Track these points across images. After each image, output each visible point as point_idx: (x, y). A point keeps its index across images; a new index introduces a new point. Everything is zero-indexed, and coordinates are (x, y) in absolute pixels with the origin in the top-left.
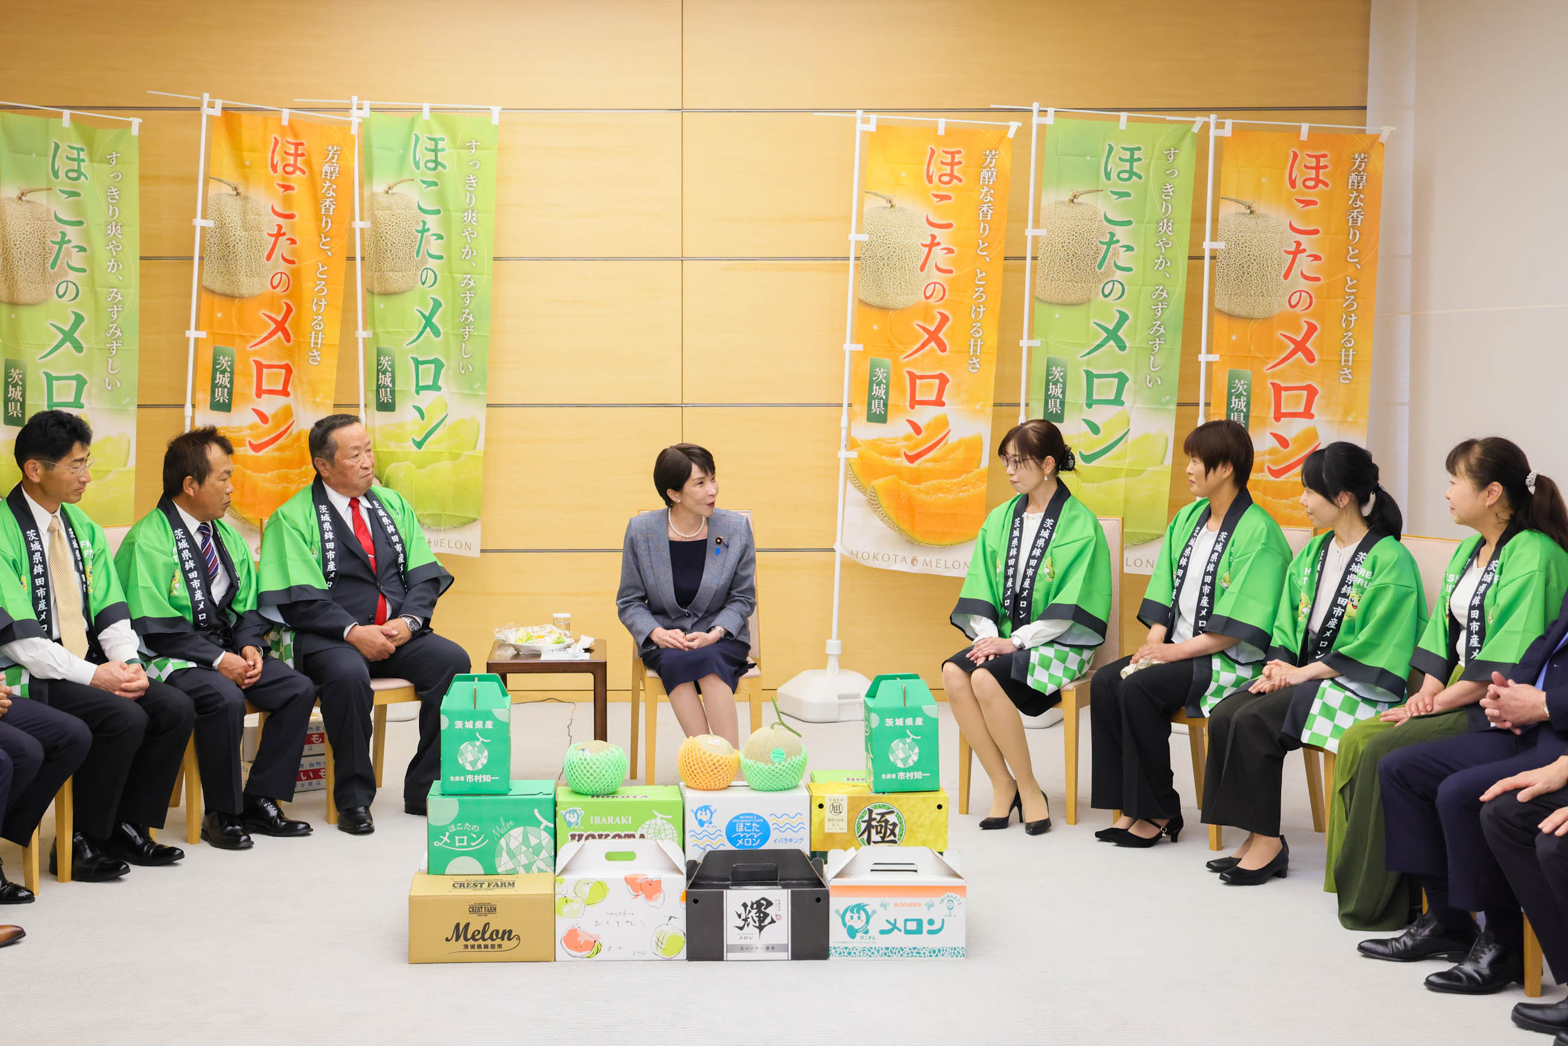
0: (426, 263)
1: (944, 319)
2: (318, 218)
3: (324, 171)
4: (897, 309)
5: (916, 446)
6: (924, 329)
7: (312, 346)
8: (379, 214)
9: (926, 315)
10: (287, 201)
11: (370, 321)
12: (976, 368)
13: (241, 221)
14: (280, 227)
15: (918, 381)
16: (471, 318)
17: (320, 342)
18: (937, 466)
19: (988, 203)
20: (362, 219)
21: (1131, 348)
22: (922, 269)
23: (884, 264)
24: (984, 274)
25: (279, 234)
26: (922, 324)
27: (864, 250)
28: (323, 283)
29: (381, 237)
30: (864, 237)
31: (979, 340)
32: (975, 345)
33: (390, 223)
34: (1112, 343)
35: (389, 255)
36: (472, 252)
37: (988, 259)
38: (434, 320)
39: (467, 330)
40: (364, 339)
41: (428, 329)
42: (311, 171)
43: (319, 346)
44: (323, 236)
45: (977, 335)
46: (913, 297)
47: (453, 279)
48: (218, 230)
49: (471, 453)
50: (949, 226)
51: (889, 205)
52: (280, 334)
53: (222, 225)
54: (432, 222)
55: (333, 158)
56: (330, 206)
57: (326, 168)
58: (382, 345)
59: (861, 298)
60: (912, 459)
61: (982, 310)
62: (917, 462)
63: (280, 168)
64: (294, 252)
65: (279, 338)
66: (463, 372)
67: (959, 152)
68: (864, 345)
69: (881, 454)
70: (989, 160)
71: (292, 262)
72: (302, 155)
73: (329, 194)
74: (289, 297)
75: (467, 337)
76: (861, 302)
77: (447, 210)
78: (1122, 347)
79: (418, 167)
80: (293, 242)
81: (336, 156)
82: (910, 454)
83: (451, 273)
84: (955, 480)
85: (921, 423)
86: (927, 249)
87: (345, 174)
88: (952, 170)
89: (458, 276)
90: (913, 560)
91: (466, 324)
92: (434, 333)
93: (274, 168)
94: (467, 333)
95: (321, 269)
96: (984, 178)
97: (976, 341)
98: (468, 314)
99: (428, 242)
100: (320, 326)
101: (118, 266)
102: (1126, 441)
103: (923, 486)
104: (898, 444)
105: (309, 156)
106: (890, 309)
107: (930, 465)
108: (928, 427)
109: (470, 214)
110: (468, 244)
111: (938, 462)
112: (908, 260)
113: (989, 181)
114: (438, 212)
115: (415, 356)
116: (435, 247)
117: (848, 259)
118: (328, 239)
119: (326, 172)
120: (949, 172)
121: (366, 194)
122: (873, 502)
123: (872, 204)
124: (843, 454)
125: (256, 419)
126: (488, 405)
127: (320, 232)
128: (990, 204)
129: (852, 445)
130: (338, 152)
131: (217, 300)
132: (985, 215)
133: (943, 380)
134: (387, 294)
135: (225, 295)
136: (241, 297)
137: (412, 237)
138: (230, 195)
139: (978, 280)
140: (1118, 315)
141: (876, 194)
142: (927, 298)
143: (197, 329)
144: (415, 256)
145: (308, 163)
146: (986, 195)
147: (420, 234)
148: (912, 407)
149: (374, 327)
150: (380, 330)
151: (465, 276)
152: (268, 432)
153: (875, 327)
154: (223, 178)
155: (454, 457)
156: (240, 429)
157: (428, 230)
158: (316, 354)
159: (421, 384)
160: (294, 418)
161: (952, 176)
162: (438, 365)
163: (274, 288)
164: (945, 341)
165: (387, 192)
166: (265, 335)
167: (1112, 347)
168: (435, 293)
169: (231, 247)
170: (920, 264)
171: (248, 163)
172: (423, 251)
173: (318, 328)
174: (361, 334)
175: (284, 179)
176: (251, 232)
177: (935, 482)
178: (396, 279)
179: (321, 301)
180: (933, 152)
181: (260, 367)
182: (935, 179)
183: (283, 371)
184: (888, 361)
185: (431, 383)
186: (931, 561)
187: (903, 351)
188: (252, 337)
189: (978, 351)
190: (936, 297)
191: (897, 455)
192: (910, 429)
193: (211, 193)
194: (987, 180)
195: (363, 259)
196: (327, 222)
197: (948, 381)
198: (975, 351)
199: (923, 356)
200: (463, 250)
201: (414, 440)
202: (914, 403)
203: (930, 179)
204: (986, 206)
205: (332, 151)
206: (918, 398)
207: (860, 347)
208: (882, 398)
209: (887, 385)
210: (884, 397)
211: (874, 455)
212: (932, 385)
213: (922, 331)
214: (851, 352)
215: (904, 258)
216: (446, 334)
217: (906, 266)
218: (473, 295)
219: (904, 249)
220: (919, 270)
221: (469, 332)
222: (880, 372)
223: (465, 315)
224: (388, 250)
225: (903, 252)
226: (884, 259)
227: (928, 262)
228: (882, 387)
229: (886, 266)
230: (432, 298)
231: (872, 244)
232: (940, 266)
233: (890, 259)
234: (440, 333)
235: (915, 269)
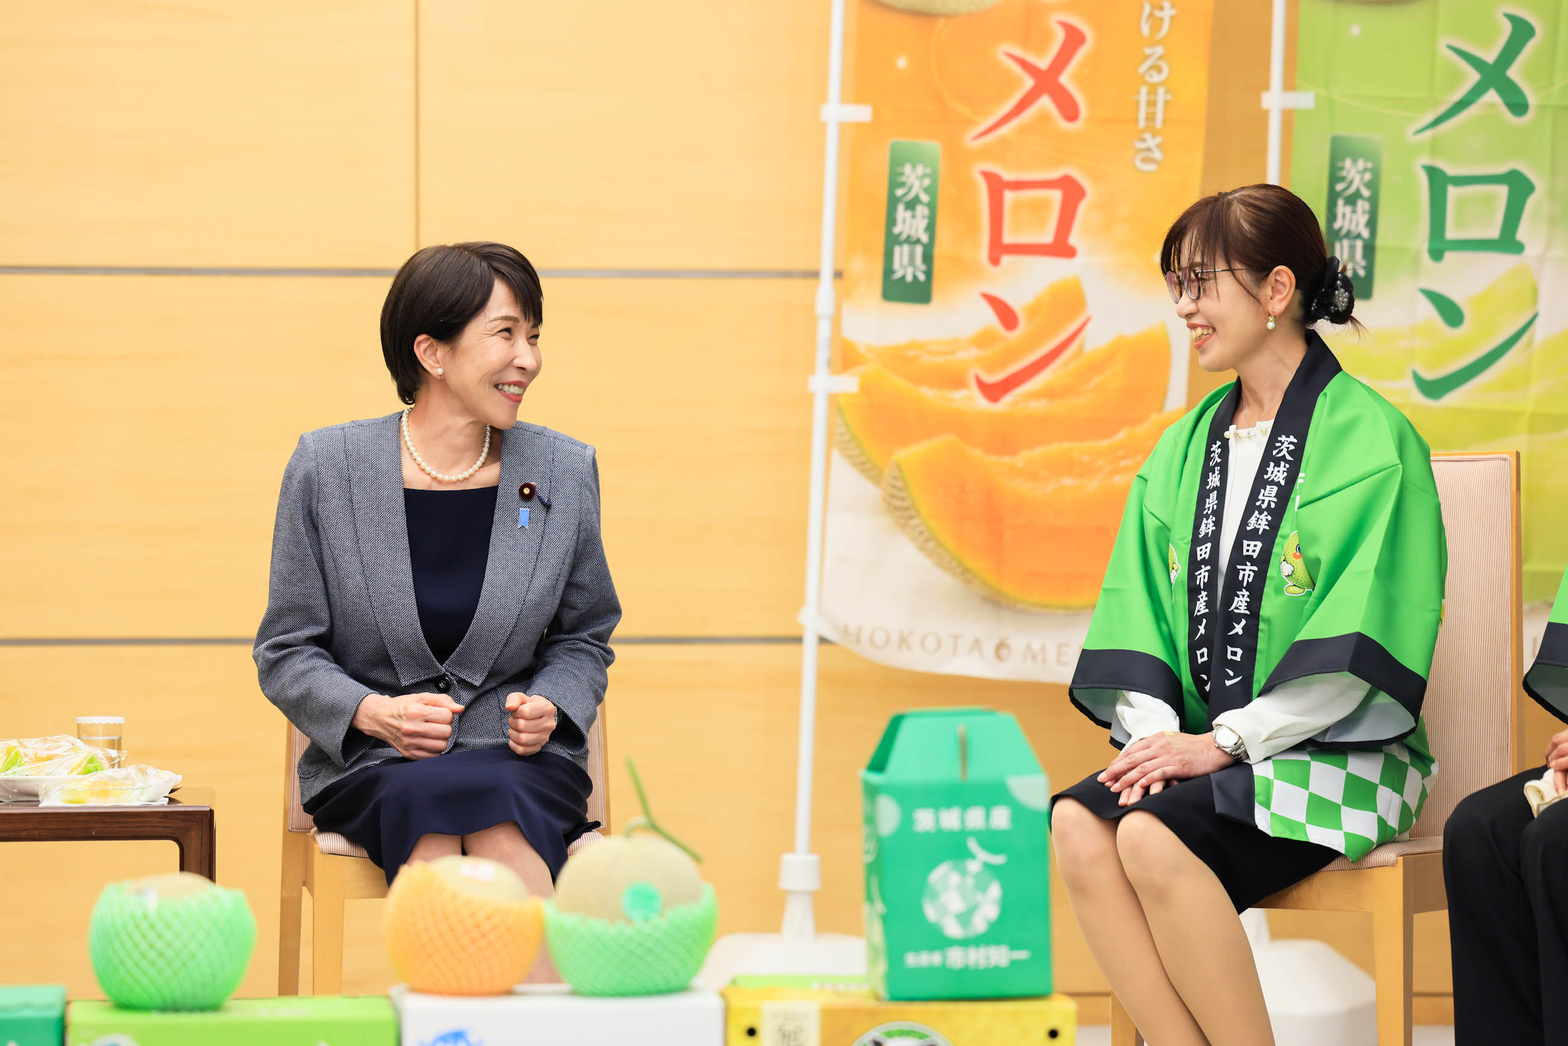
1: (1074, 39)
4: (955, 15)
5: (1007, 357)
6: (1024, 64)
9: (1028, 25)
12: (1152, 161)
15: (1009, 196)
18: (1057, 408)
21: (1542, 108)
26: (1019, 52)
31: (1161, 90)
32: (1151, 104)
34: (1492, 97)
45: (1157, 78)
60: (993, 392)
62: (1008, 399)
68: (874, 109)
69: (919, 381)
76: (866, 1)
78: (1518, 106)
82: (990, 379)
84: (1103, 444)
85: (1017, 300)
90: (1001, 646)
97: (1153, 89)
102: (1530, 343)
103: (1022, 459)
104: (960, 355)
106: (938, 16)
107: (1040, 406)
108: (1033, 311)
111: (1058, 398)
122: (898, 503)
124: (822, 382)
129: (845, 359)
133: (1072, 192)
140: (1507, 28)
148: (995, 261)
153: (902, 63)
164: (1075, 93)
167: (1492, 105)
177: (1053, 449)
184: (933, 147)
186: (1043, 649)
187: (972, 123)
189: (1159, 117)
191: (957, 382)
192: (989, 318)
197: (1082, 194)
198: (1150, 118)
199: (1022, 130)
202: (998, 250)
206: (1008, 238)
207: (863, 113)
208: (918, 241)
209: (932, 206)
210: (925, 238)
211: (901, 384)
212: (1044, 205)
213: (1017, 69)
214: (843, 127)
222: (913, 176)
228: (919, 214)
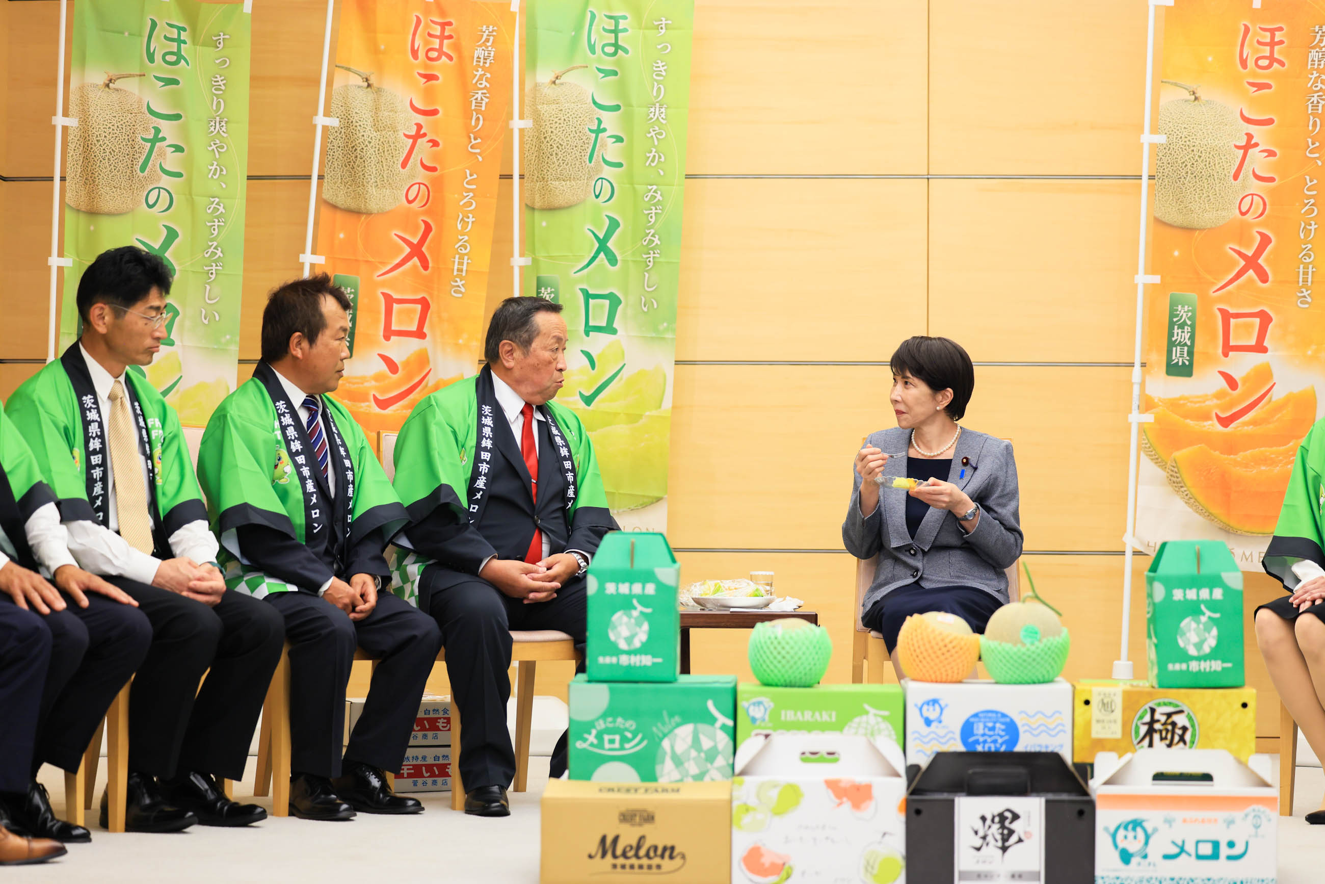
0: (601, 171)
1: (1265, 241)
2: (467, 115)
3: (476, 56)
4: (1205, 229)
5: (1232, 405)
6: (1239, 253)
7: (455, 273)
8: (543, 108)
9: (1241, 234)
10: (429, 94)
11: (528, 246)
12: (1307, 303)
13: (372, 119)
14: (419, 127)
15: (1232, 321)
16: (656, 241)
17: (465, 268)
18: (1259, 430)
19: (1318, 91)
20: (521, 117)
22: (1236, 177)
23: (1187, 172)
24: (1315, 181)
25: (419, 135)
26: (1237, 248)
27: (1160, 154)
28: (471, 194)
29: (545, 138)
30: (1161, 139)
31: (1310, 266)
32: (1306, 273)
33: (556, 120)
35: (555, 160)
36: (660, 157)
37: (1320, 163)
38: (610, 244)
39: (652, 255)
40: (521, 268)
41: (602, 255)
42: (460, 57)
43: (464, 274)
44: (472, 136)
45: (1308, 260)
46: (1224, 213)
47: (634, 190)
48: (343, 131)
49: (654, 413)
50: (1270, 122)
51: (1193, 97)
52: (415, 259)
53: (348, 123)
54: (610, 121)
55: (487, 40)
56: (482, 99)
57: (479, 52)
58: (544, 274)
59: (1158, 215)
60: (1225, 422)
61: (1313, 227)
62: (1233, 425)
63: (421, 54)
64: (435, 157)
65: (415, 266)
66: (645, 309)
67: (1281, 29)
68: (1162, 277)
69: (1186, 416)
70: (1318, 38)
71: (433, 169)
72: (450, 37)
73: (481, 84)
74: (427, 213)
75: (651, 264)
76: (1158, 221)
77: (630, 105)
79: (593, 52)
80: (435, 143)
81: (491, 38)
82: (1223, 415)
83: (632, 184)
84: (1282, 448)
85: (1237, 375)
86: (1242, 152)
87: (503, 59)
88: (1272, 52)
89: (641, 188)
91: (650, 248)
92: (609, 260)
93: (415, 53)
94: (651, 259)
95: (469, 178)
96: (1313, 60)
97: (1306, 266)
98: (653, 236)
99: (604, 145)
100: (466, 249)
101: (221, 170)
103: (1240, 457)
104: (1208, 403)
105: (458, 39)
106: (1196, 229)
107: (1249, 429)
108: (1246, 380)
109: (657, 109)
110: (655, 146)
111: (1260, 424)
112: (1217, 166)
113: (1320, 65)
114: (617, 108)
115: (585, 286)
116: (612, 152)
117: (1139, 177)
118: (479, 140)
119: (478, 57)
120: (1268, 54)
121: (528, 86)
122: (1175, 479)
123: (1171, 96)
124: (1136, 418)
125: (383, 367)
126: (677, 362)
127: (468, 130)
128: (1320, 93)
129: (1147, 405)
130: (494, 33)
131: (339, 216)
132: (1315, 107)
133: (1265, 319)
134: (551, 209)
135: (349, 211)
136: (369, 214)
137: (584, 138)
138: (359, 87)
139: (1308, 190)
141: (1176, 84)
142: (1243, 214)
143: (314, 252)
144: (588, 162)
145: (457, 47)
146: (1316, 82)
147: (594, 135)
148: (1226, 355)
149: (533, 251)
150: (541, 254)
151: (650, 187)
152: (398, 385)
153: (1176, 253)
154: (352, 67)
155: (633, 418)
156: (363, 379)
157: (604, 130)
158: (459, 283)
159: (591, 323)
160: (431, 366)
161: (1272, 59)
162: (615, 302)
163: (409, 202)
164: (1266, 268)
165: (554, 82)
166: (397, 261)
168: (611, 210)
169: (358, 151)
170: (1233, 171)
171: (382, 47)
172: (598, 156)
173: (464, 251)
174: (518, 261)
175: (426, 67)
176: (384, 132)
177: (1256, 451)
178: (562, 191)
179: (468, 217)
180: (1247, 30)
181: (390, 301)
182: (1251, 63)
183: (419, 307)
184: (1193, 296)
185: (603, 323)
186: (1251, 557)
187: (1213, 283)
188: (381, 263)
189: (1310, 280)
190: (1254, 213)
191: (1207, 417)
192: (1222, 383)
193: (337, 84)
194: (1316, 63)
195: (522, 177)
196: (478, 119)
197: (1271, 320)
198: (1305, 281)
199: (1239, 288)
200: (648, 155)
201: (580, 394)
202: (1228, 349)
203: (1244, 63)
204: (1316, 95)
205: (487, 32)
206: (1232, 343)
207: (1157, 279)
208: (1185, 344)
209: (1193, 327)
210: (1189, 343)
211: (1176, 418)
212: (1251, 326)
213: (1236, 256)
214: (1145, 285)
215: (1212, 164)
216: (625, 261)
217: (1215, 174)
218: (659, 211)
219: (1212, 153)
220: (1231, 178)
221: (654, 257)
222: (1183, 311)
223: (649, 237)
224: (554, 154)
225: (1211, 155)
226: (1186, 165)
227: (1243, 168)
228: (1186, 330)
229: (1189, 175)
230: (607, 216)
231: (1172, 147)
232: (1258, 172)
233: (1195, 166)
234: (616, 260)
235: (1227, 178)
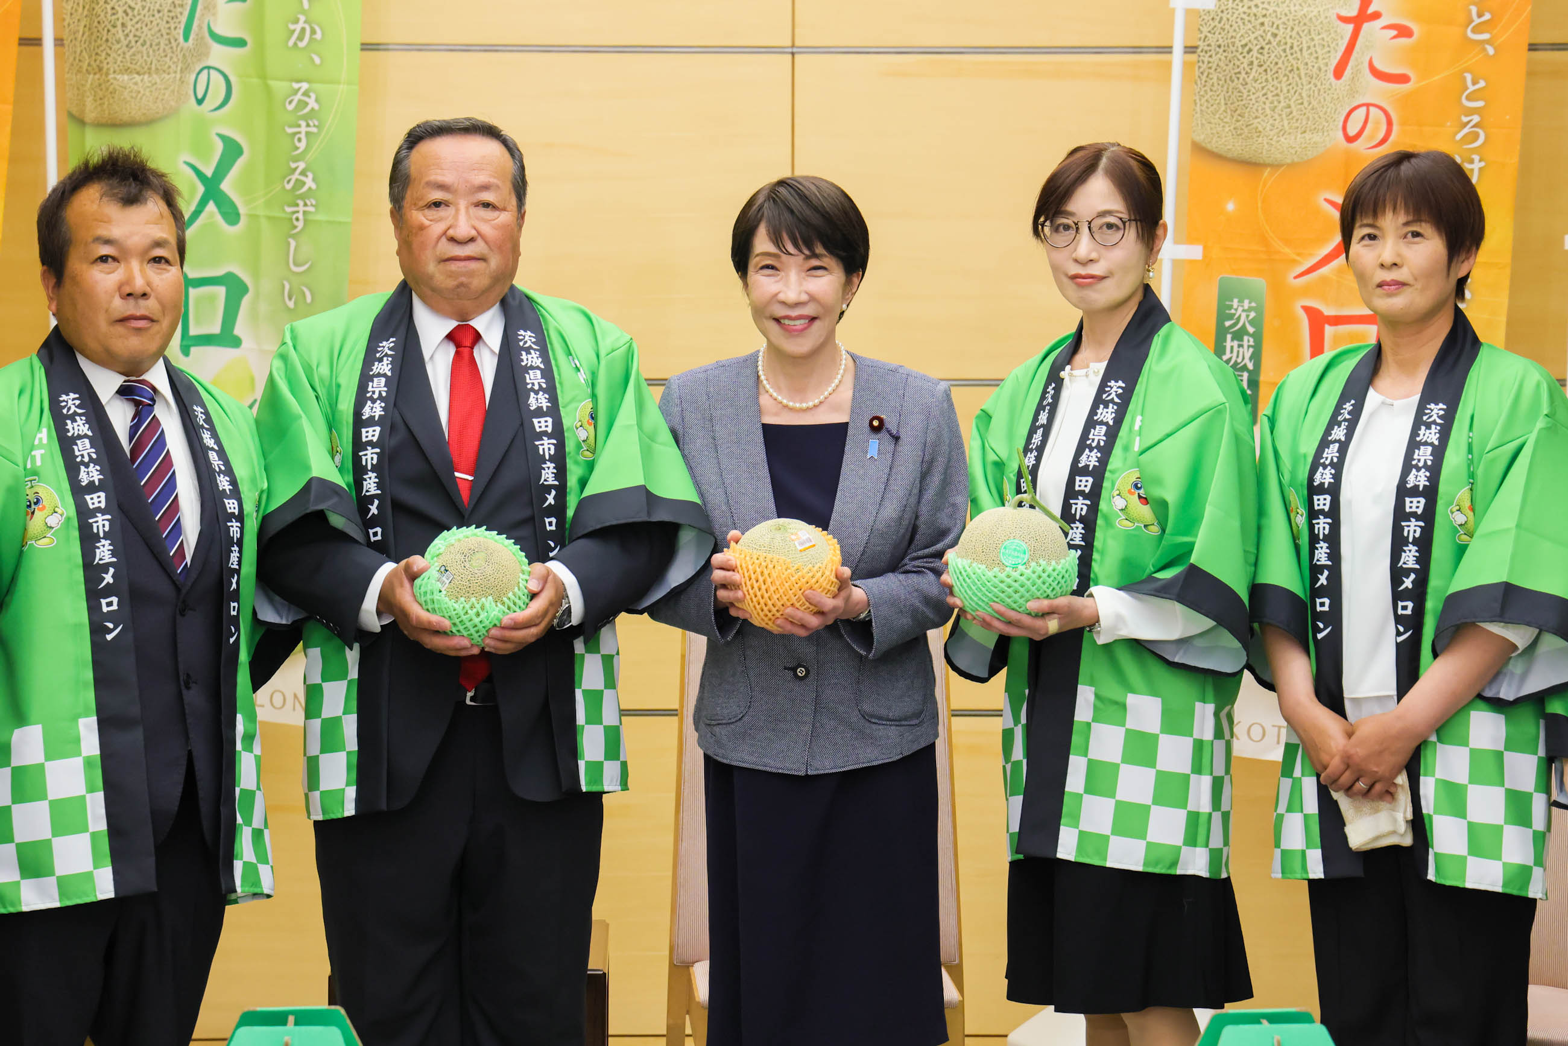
0: (207, 55)
4: (1279, 166)
15: (1327, 326)
16: (309, 183)
22: (1339, 73)
23: (1252, 63)
24: (1482, 84)
27: (1205, 30)
30: (1206, 3)
35: (121, 35)
36: (313, 32)
37: (1491, 51)
38: (226, 186)
39: (301, 208)
41: (211, 207)
46: (1316, 138)
47: (268, 90)
59: (1200, 138)
61: (1476, 166)
66: (291, 304)
68: (1205, 248)
75: (300, 224)
76: (1200, 150)
83: (263, 77)
86: (1350, 27)
89: (280, 87)
91: (297, 196)
92: (224, 216)
94: (300, 216)
98: (303, 173)
99: (210, 7)
106: (1265, 165)
110: (303, 12)
112: (1305, 53)
116: (226, 18)
117: (1168, 50)
134: (115, 124)
139: (1468, 98)
142: (1350, 139)
144: (181, 39)
151: (296, 86)
153: (1230, 207)
159: (193, 331)
162: (236, 289)
168: (226, 124)
170: (1334, 62)
172: (200, 27)
178: (136, 91)
184: (1259, 283)
185: (216, 329)
187: (1294, 262)
190: (1371, 138)
195: (59, 42)
199: (1341, 270)
200: (292, 27)
207: (1195, 252)
208: (1244, 368)
209: (1258, 338)
210: (1250, 366)
214: (1175, 262)
215: (1296, 48)
216: (253, 217)
217: (1301, 67)
218: (314, 130)
219: (1296, 29)
220: (1331, 75)
221: (305, 212)
222: (1240, 309)
223: (296, 176)
224: (119, 24)
225: (1294, 34)
226: (1250, 51)
227: (1353, 58)
228: (1245, 343)
229: (1255, 67)
230: (219, 135)
231: (1225, 16)
232: (1379, 66)
233: (1265, 51)
234: (238, 215)
235: (1322, 74)
